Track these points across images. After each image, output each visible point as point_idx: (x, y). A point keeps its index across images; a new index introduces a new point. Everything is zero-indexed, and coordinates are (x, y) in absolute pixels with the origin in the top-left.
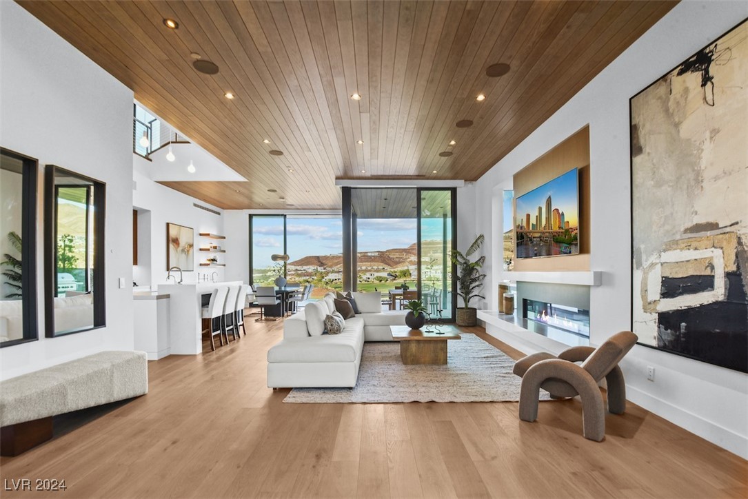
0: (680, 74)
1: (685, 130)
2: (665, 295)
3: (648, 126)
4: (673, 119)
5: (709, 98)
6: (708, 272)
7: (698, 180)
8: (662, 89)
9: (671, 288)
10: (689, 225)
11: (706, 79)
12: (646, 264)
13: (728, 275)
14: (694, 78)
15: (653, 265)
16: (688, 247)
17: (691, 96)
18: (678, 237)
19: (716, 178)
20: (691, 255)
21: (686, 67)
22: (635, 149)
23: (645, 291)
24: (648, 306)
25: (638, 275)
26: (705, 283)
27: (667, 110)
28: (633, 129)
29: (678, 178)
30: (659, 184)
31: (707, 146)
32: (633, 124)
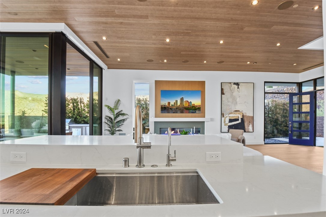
0: (233, 84)
1: (234, 94)
2: (229, 122)
3: (226, 90)
4: (232, 91)
5: (239, 91)
6: (238, 118)
7: (236, 103)
8: (230, 85)
9: (231, 121)
10: (235, 110)
11: (238, 88)
12: (225, 117)
13: (241, 118)
14: (236, 86)
15: (227, 117)
16: (235, 114)
17: (235, 89)
18: (232, 112)
19: (239, 104)
20: (235, 115)
21: (235, 84)
22: (222, 93)
23: (225, 122)
24: (226, 125)
25: (223, 119)
26: (238, 120)
27: (231, 89)
28: (222, 90)
29: (233, 102)
30: (228, 102)
31: (238, 98)
32: (222, 88)
